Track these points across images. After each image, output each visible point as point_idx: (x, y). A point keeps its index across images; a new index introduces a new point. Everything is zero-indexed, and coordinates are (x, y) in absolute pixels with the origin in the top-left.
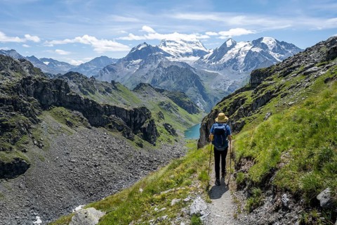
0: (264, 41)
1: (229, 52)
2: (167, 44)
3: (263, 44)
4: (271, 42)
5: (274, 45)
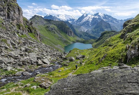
1: (85, 18)
2: (59, 16)
3: (99, 15)
4: (102, 15)
5: (103, 16)
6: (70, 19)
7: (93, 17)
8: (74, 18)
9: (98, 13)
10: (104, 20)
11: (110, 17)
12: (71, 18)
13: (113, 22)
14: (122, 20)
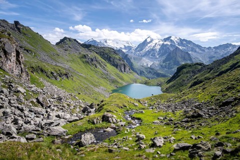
0: (172, 38)
1: (149, 45)
2: (108, 41)
3: (171, 40)
4: (176, 39)
5: (178, 41)
6: (125, 46)
7: (161, 43)
8: (131, 45)
9: (170, 37)
10: (180, 47)
11: (190, 42)
12: (127, 45)
13: (195, 51)
14: (210, 48)
